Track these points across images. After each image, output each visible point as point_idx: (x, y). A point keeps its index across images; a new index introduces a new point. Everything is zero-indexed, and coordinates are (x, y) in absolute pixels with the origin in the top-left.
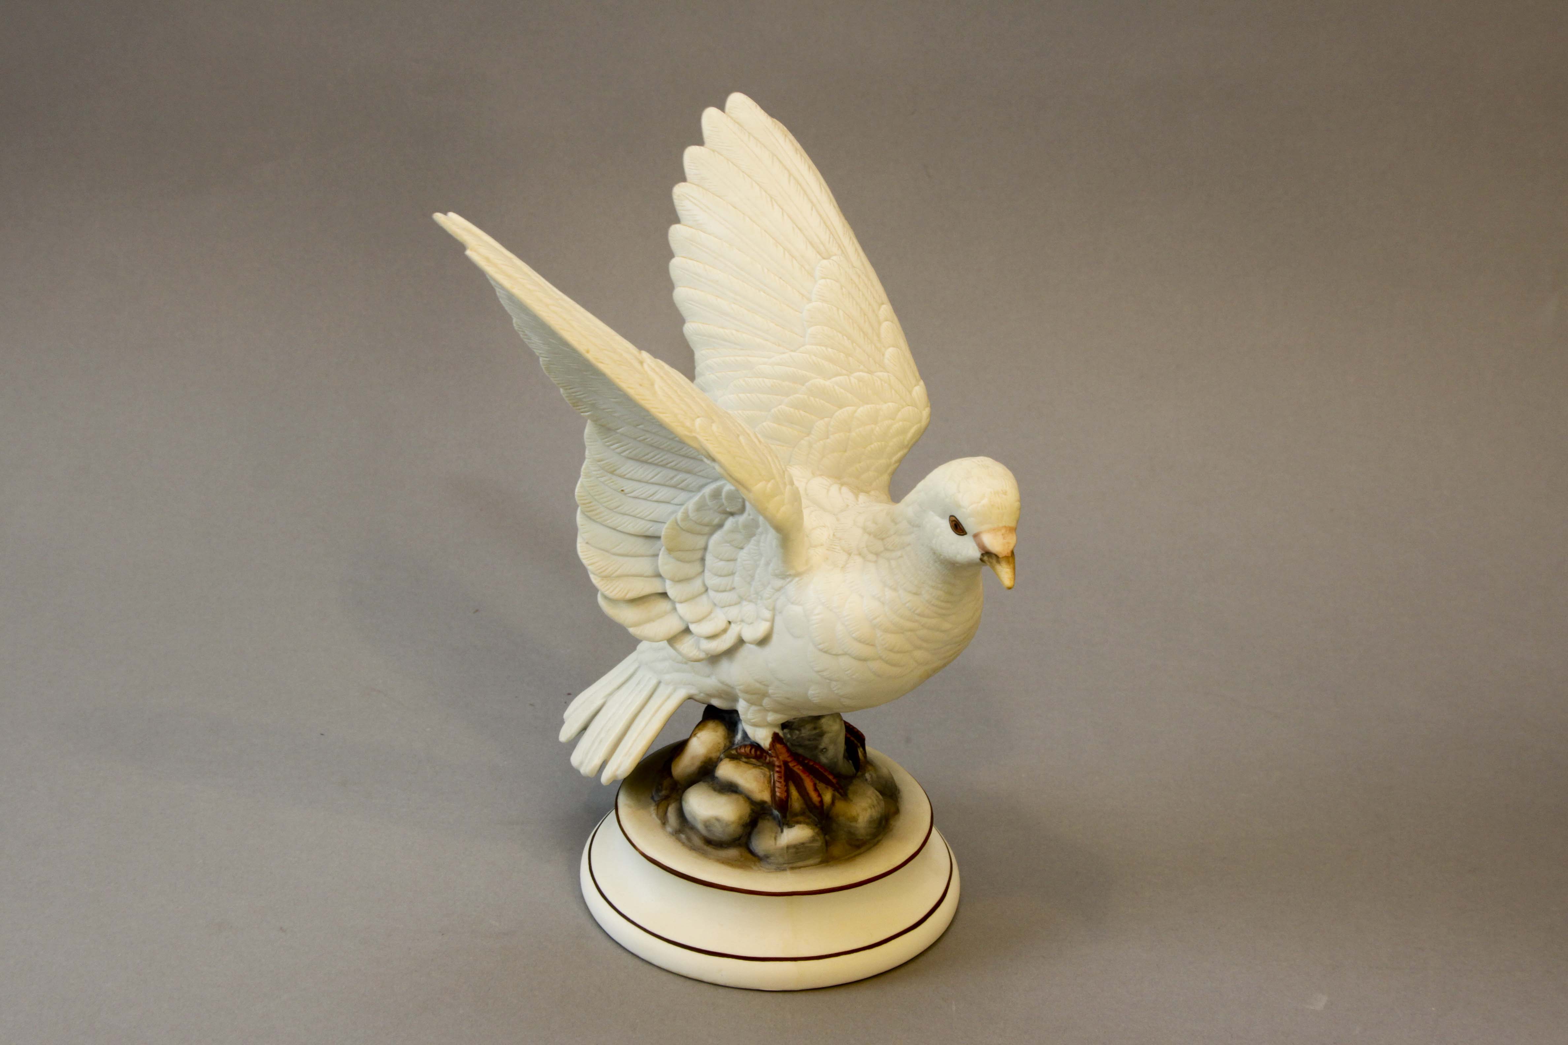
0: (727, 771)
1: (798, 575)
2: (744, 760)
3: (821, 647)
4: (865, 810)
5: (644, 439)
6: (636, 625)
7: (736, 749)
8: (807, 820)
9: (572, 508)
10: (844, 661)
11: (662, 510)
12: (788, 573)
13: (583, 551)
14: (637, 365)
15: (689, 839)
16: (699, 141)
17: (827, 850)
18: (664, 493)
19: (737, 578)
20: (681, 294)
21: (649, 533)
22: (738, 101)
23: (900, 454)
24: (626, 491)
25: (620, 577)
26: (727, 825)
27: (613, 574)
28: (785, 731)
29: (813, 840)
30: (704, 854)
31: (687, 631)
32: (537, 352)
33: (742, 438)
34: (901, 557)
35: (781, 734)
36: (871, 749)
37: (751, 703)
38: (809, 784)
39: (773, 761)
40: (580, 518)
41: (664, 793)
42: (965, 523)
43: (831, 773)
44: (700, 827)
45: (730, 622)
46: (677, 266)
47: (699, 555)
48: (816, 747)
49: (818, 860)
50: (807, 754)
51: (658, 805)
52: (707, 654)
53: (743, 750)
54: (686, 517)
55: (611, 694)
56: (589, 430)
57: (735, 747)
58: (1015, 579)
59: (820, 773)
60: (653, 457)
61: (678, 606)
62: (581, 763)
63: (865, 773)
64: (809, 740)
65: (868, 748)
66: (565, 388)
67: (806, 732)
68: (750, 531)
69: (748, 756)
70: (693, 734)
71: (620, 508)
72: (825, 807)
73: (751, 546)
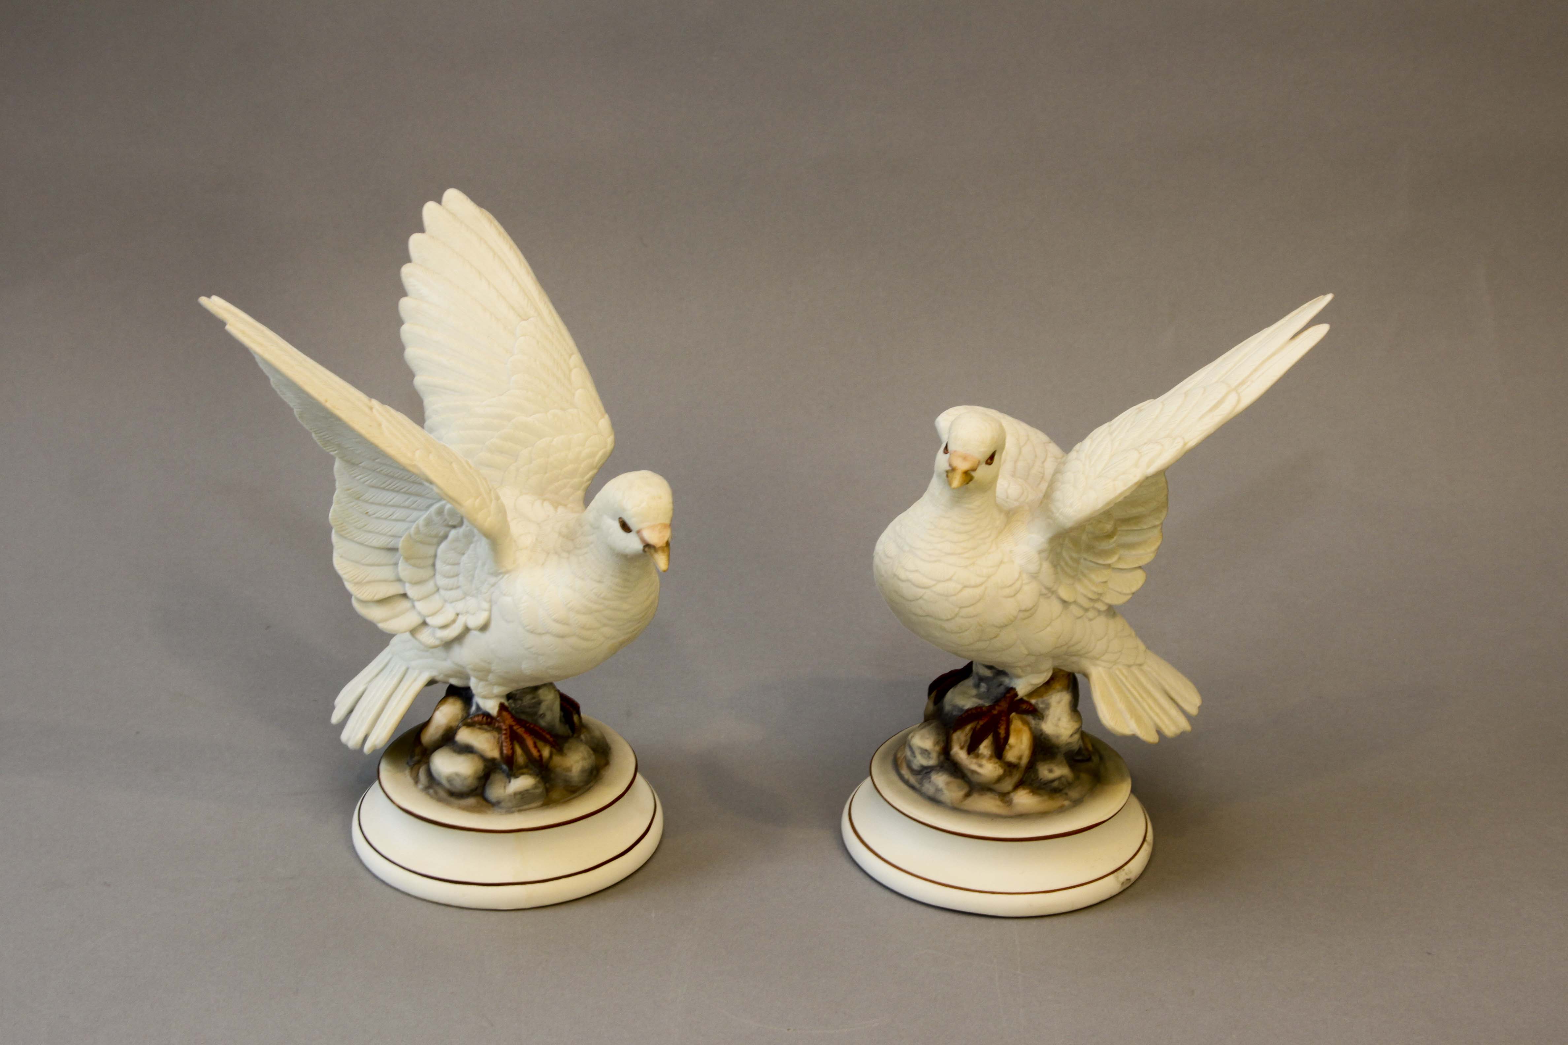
0: (464, 736)
1: (507, 572)
2: (478, 726)
3: (528, 628)
4: (578, 762)
5: (381, 471)
6: (385, 620)
7: (471, 718)
8: (530, 772)
9: (328, 530)
10: (547, 639)
11: (399, 527)
12: (499, 571)
13: (340, 564)
14: (367, 410)
15: (436, 793)
16: (421, 229)
17: (547, 795)
18: (399, 513)
19: (461, 578)
20: (412, 353)
21: (390, 546)
22: (453, 196)
23: (591, 473)
24: (370, 513)
25: (369, 582)
26: (466, 778)
27: (363, 580)
28: (511, 701)
29: (535, 787)
30: (448, 804)
31: (424, 624)
32: (292, 405)
33: (454, 465)
34: (586, 553)
35: (506, 703)
36: (587, 714)
37: (481, 679)
38: (530, 742)
39: (501, 726)
40: (334, 538)
41: (416, 758)
42: (631, 523)
43: (549, 733)
44: (444, 782)
45: (458, 615)
46: (406, 331)
47: (430, 562)
48: (535, 714)
49: (539, 804)
50: (529, 720)
51: (412, 769)
52: (442, 641)
53: (476, 719)
54: (418, 531)
55: (371, 681)
56: (338, 465)
57: (471, 716)
58: (669, 564)
59: (538, 733)
60: (390, 484)
61: (417, 604)
62: (349, 739)
63: (581, 735)
64: (530, 707)
65: (583, 715)
66: (316, 432)
67: (527, 700)
68: (469, 538)
69: (481, 723)
70: (436, 708)
71: (366, 527)
72: (544, 760)
73: (469, 552)
